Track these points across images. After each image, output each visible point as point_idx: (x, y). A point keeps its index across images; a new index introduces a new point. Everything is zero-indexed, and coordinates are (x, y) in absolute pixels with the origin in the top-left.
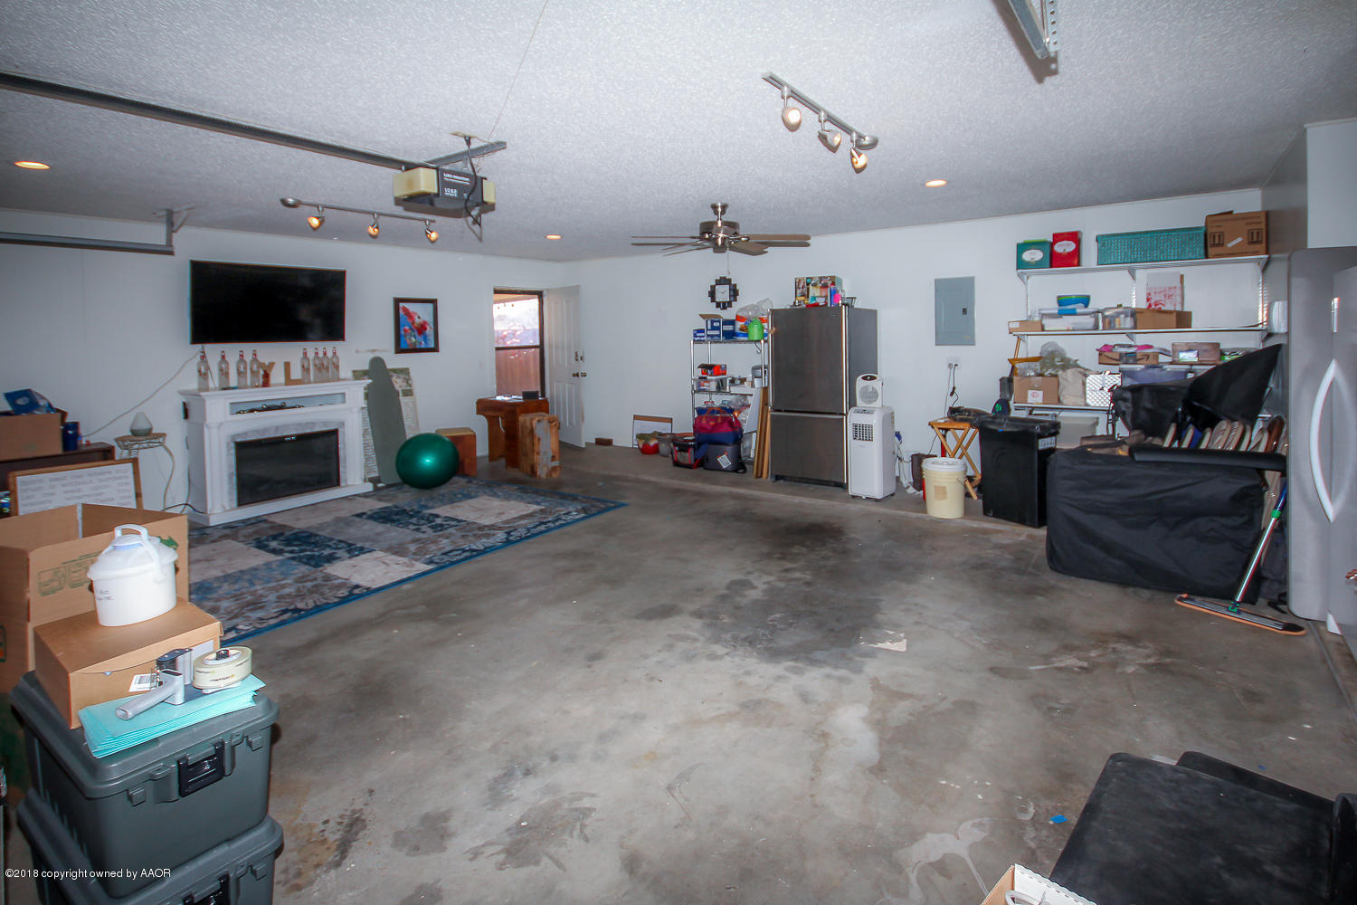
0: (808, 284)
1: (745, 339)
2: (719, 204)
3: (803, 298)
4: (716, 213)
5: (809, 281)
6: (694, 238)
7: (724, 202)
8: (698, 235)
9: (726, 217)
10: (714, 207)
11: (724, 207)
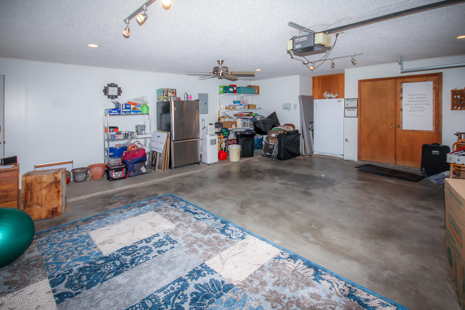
0: (168, 91)
1: (140, 113)
2: (220, 60)
3: (166, 97)
4: (219, 64)
5: (168, 90)
6: (210, 73)
7: (223, 60)
8: (213, 72)
9: (223, 65)
10: (219, 61)
11: (222, 61)
